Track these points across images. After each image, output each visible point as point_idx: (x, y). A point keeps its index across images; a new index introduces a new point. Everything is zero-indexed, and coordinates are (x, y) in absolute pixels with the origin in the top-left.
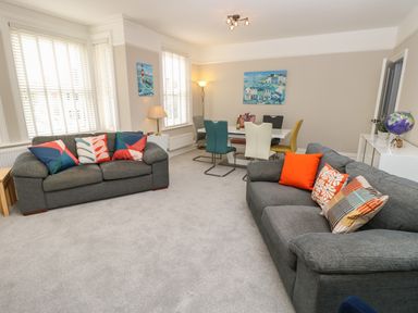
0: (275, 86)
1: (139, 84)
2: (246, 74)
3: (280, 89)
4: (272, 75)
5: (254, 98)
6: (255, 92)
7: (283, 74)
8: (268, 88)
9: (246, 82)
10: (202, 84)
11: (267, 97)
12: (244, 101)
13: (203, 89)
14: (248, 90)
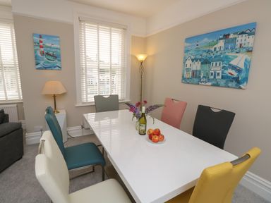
0: (230, 54)
2: (187, 40)
3: (239, 60)
4: (226, 36)
5: (195, 74)
6: (197, 66)
7: (249, 30)
8: (218, 59)
9: (187, 51)
10: (141, 57)
11: (215, 75)
12: (183, 78)
13: (142, 62)
14: (189, 62)
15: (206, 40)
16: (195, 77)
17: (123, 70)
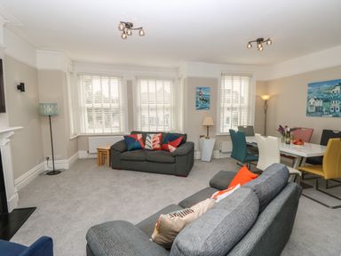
1: (197, 102)
2: (309, 85)
5: (319, 109)
6: (319, 103)
8: (336, 99)
9: (310, 93)
10: (265, 97)
11: (334, 109)
12: (308, 113)
13: (266, 101)
14: (312, 101)
15: (326, 86)
16: (319, 111)
17: (249, 108)
